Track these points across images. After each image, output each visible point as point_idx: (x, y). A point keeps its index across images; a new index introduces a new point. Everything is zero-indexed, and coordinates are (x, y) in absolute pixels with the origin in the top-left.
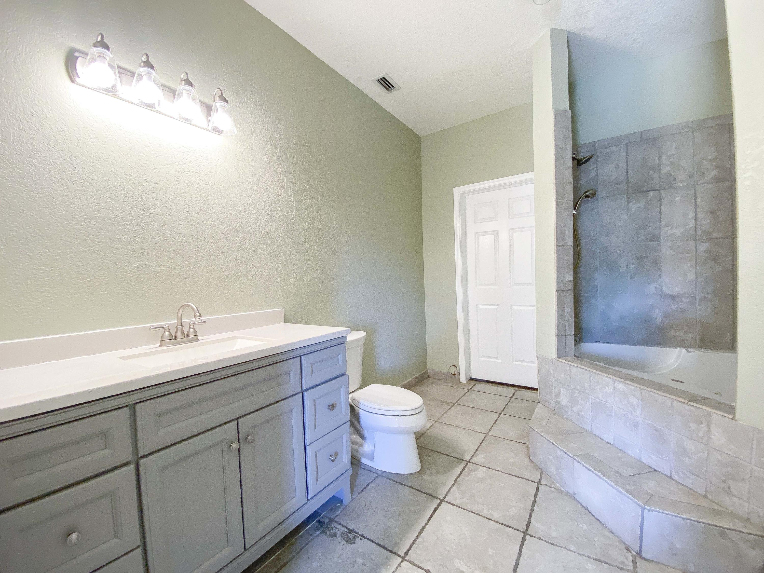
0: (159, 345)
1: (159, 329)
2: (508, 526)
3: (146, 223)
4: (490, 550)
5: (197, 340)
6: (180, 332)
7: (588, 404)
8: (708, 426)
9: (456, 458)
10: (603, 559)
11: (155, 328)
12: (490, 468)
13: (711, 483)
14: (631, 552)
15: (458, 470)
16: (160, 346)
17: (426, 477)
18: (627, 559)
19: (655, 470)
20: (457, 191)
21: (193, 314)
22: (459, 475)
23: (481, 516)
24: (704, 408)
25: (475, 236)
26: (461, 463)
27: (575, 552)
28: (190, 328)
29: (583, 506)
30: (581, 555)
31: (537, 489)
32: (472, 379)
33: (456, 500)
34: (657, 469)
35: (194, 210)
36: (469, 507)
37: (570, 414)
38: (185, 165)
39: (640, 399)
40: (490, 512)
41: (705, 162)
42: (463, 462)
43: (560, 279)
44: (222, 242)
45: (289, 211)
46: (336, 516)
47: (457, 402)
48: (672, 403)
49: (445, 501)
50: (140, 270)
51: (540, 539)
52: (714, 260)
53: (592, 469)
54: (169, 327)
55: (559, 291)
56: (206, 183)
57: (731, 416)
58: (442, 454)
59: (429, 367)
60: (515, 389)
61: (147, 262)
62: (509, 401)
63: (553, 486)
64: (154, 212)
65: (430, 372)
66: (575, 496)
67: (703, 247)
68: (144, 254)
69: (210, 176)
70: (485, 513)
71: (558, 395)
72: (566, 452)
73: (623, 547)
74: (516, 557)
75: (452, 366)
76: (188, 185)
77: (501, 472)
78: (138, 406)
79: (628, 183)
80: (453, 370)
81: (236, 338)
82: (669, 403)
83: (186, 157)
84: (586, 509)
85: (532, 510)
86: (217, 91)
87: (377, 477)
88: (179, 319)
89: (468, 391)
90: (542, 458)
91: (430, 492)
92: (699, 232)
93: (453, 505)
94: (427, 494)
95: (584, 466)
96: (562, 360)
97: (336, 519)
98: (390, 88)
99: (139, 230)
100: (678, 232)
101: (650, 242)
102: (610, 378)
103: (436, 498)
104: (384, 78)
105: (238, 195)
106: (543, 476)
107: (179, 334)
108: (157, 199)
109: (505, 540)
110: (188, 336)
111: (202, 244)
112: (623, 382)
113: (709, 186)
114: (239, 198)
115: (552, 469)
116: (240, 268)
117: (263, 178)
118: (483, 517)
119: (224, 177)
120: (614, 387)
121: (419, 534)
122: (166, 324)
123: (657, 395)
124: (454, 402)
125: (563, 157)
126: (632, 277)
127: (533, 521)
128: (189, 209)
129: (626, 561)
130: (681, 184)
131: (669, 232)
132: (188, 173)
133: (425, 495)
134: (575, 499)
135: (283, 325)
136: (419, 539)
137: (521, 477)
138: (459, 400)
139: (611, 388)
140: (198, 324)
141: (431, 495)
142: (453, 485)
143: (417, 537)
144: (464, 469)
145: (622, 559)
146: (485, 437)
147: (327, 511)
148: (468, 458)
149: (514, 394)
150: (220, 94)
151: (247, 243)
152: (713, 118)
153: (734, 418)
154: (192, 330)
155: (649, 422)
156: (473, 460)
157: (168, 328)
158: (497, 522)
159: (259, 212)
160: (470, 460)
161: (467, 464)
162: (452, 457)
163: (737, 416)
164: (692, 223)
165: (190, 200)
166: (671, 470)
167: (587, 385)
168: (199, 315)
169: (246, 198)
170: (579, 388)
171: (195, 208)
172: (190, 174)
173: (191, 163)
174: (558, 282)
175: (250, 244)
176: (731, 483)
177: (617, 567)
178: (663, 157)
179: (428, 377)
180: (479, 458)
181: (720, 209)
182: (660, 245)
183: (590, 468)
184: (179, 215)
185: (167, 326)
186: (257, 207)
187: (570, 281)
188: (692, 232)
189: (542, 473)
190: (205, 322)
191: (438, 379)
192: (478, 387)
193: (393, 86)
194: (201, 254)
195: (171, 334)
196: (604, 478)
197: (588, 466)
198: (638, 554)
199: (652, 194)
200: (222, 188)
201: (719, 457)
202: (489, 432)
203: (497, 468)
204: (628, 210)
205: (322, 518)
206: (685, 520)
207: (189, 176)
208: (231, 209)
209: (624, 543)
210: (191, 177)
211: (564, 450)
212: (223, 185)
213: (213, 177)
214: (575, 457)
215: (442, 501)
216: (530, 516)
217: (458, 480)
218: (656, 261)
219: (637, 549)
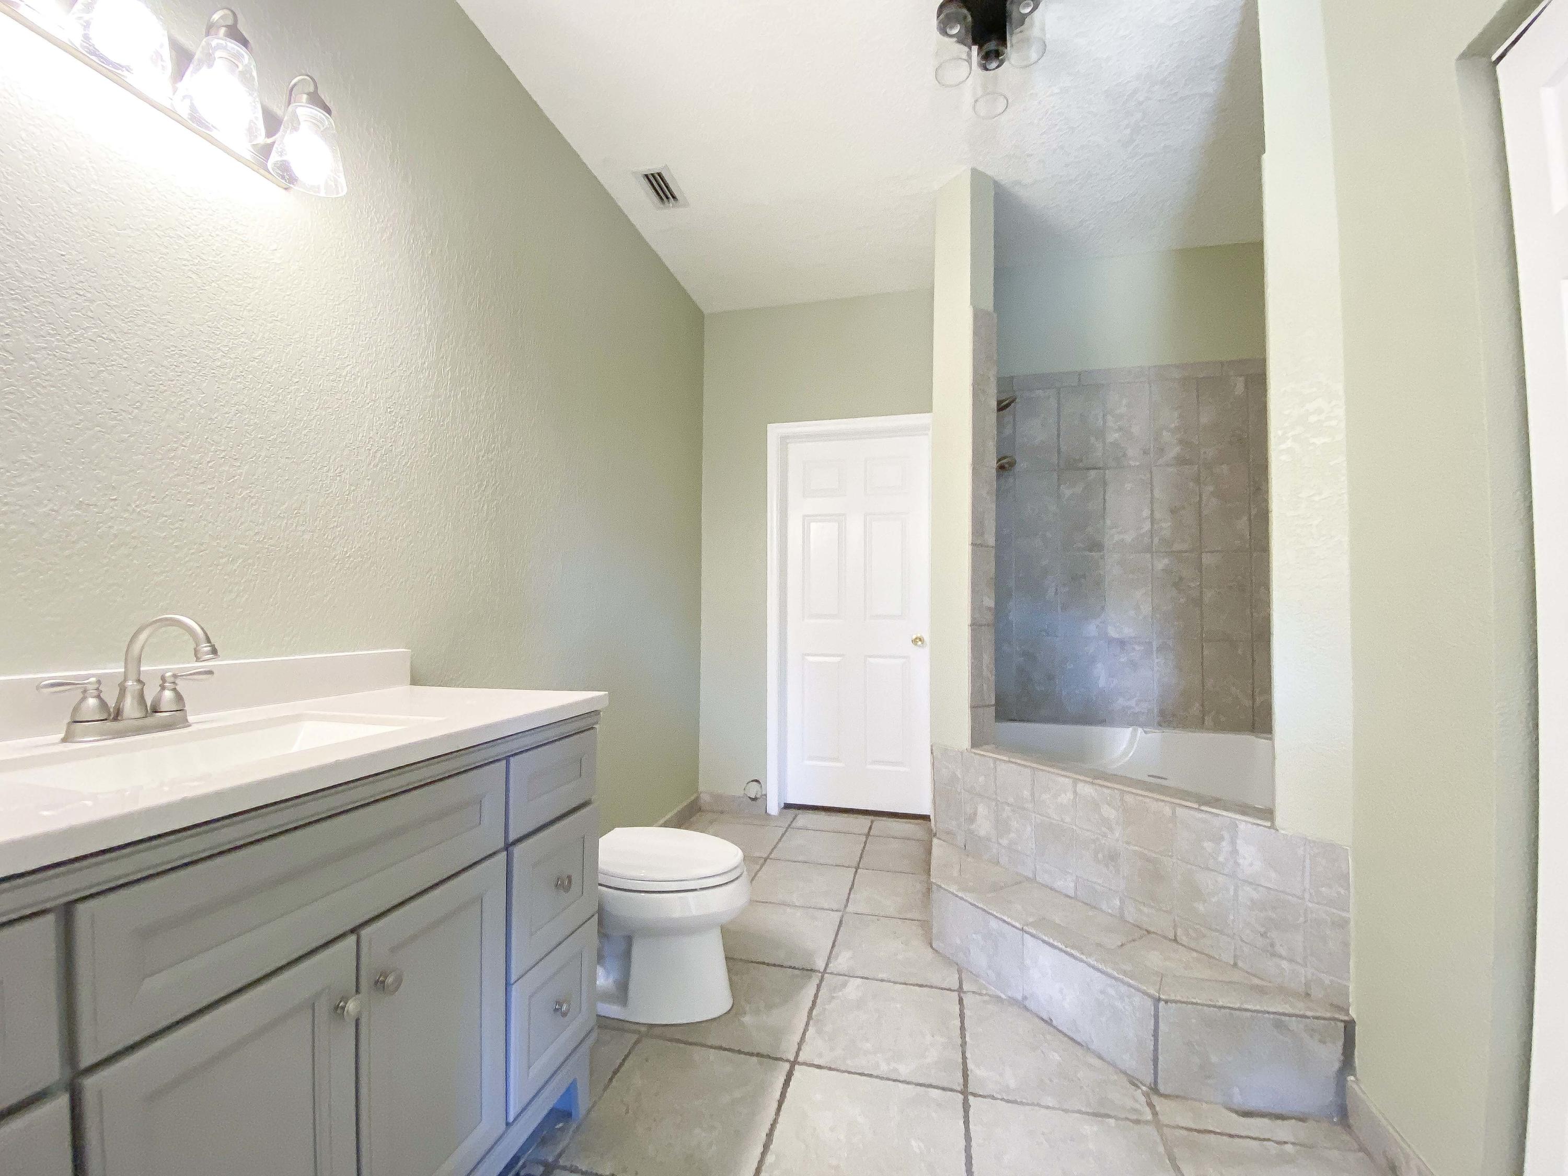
0: (62, 735)
1: (69, 687)
2: (930, 1086)
3: (48, 378)
4: (913, 1143)
5: (185, 723)
6: (133, 698)
7: (1029, 829)
8: (1233, 842)
9: (798, 969)
10: (1102, 1111)
11: (53, 685)
12: (867, 978)
13: (1243, 941)
14: (1139, 1088)
15: (811, 990)
16: (64, 740)
17: (747, 1019)
18: (1136, 1101)
19: (1149, 932)
20: (775, 431)
21: (193, 645)
22: (814, 1003)
23: (877, 1077)
24: (1224, 813)
25: (804, 523)
26: (810, 977)
27: (1053, 1108)
28: (163, 688)
29: (1043, 1019)
30: (1066, 1111)
31: (961, 1001)
32: (788, 806)
33: (820, 1055)
34: (1152, 929)
35: (195, 365)
36: (850, 1064)
37: (994, 850)
38: (181, 242)
39: (1121, 810)
40: (893, 1065)
41: (1165, 433)
42: (813, 974)
43: (976, 606)
44: (265, 463)
45: (438, 411)
46: (560, 1155)
47: (771, 853)
48: (1174, 813)
49: (799, 1064)
50: (12, 512)
51: (993, 1098)
52: (1175, 585)
53: (1059, 945)
54: (99, 682)
55: (975, 626)
56: (235, 302)
57: (1269, 824)
58: (768, 964)
59: (701, 788)
60: (871, 818)
61: (38, 488)
62: (865, 843)
63: (984, 992)
64: (76, 350)
65: (705, 798)
66: (1027, 1003)
67: (1162, 563)
68: (28, 464)
69: (250, 285)
70: (884, 1069)
71: (972, 819)
72: (1009, 920)
73: (1124, 1081)
74: (963, 1143)
75: (752, 781)
76: (185, 295)
77: (889, 981)
78: (81, 908)
79: (1059, 452)
80: (753, 790)
81: (298, 718)
82: (1167, 810)
83: (186, 221)
84: (1049, 1022)
85: (964, 1044)
86: (299, 81)
87: (637, 1042)
88: (133, 661)
89: (786, 831)
90: (958, 942)
91: (764, 1051)
92: (1156, 540)
93: (819, 1067)
94: (758, 1055)
95: (1044, 941)
96: (979, 752)
97: (562, 1162)
98: (667, 198)
99: (22, 393)
100: (1128, 538)
101: (1090, 550)
102: (1069, 777)
103: (780, 1059)
104: (659, 174)
105: (319, 349)
106: (964, 976)
107: (130, 707)
108: (90, 314)
109: (934, 1114)
110: (155, 711)
111: (208, 460)
112: (1092, 783)
113: (1171, 469)
114: (321, 357)
115: (979, 959)
116: (307, 536)
117: (384, 321)
118: (882, 1078)
119: (287, 298)
120: (1075, 792)
121: (766, 1147)
122: (93, 676)
123: (1147, 800)
124: (765, 856)
125: (984, 392)
126: (1065, 608)
127: (971, 1065)
128: (181, 359)
129: (1138, 1106)
130: (1132, 463)
131: (1117, 538)
132: (188, 264)
133: (755, 1059)
134: (1026, 1008)
135: (404, 690)
136: (770, 1159)
137: (926, 986)
138: (773, 850)
139: (1070, 795)
140: (188, 677)
141: (769, 1057)
142: (807, 1024)
143: (764, 1154)
144: (819, 987)
145: (1130, 1103)
146: (843, 916)
147: (533, 1147)
148: (820, 964)
149: (870, 828)
150: (312, 89)
151: (330, 474)
152: (1177, 367)
153: (1273, 827)
154: (168, 694)
155: (1137, 848)
156: (832, 967)
157: (96, 686)
158: (908, 1083)
159: (368, 401)
160: (825, 969)
161: (822, 977)
162: (790, 967)
163: (1279, 821)
164: (1147, 526)
165: (186, 337)
166: (1175, 927)
167: (1026, 793)
168: (209, 648)
169: (339, 362)
170: (1011, 800)
171: (198, 361)
172: (194, 268)
173: (201, 239)
174: (973, 609)
175: (338, 478)
176: (1273, 934)
177: (1127, 1119)
178: (1109, 417)
179: (700, 810)
180: (842, 962)
181: (1184, 508)
182: (1102, 557)
183: (1056, 944)
184: (150, 372)
185: (93, 679)
186: (363, 388)
187: (989, 609)
188: (1147, 540)
189: (960, 971)
190: (210, 672)
191: (722, 812)
192: (804, 819)
193: (674, 197)
194: (201, 488)
195: (103, 704)
196: (1084, 957)
197: (1051, 941)
198: (1151, 1089)
199: (1093, 473)
200: (279, 324)
201: (1255, 895)
202: (846, 906)
203: (880, 976)
204: (1059, 497)
205: (524, 1166)
206: (1223, 1010)
207: (190, 274)
208: (297, 380)
209: (1125, 1073)
210: (194, 276)
211: (1005, 918)
212: (280, 317)
213: (257, 291)
214: (1026, 928)
215: (794, 1063)
216: (964, 1058)
217: (815, 1012)
218: (1099, 583)
219: (1149, 1079)
